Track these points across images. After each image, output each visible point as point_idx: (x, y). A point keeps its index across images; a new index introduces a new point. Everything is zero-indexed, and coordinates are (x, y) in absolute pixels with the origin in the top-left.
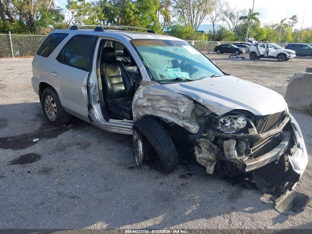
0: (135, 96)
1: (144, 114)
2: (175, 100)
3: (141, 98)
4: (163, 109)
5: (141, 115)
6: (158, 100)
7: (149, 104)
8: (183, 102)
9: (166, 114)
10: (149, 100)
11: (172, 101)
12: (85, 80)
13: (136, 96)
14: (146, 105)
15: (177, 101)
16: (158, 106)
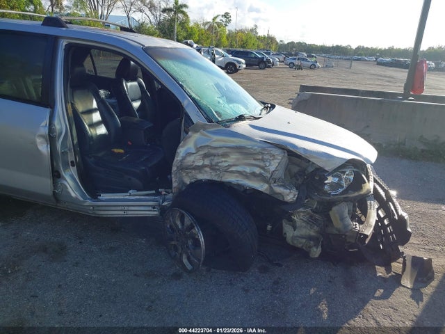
0: (178, 151)
1: (193, 181)
2: (259, 154)
3: (191, 154)
4: (233, 169)
5: (188, 183)
6: (225, 155)
7: (207, 162)
8: (273, 156)
9: (237, 177)
10: (205, 156)
11: (251, 154)
12: (43, 124)
13: (181, 151)
14: (201, 164)
15: (263, 154)
16: (226, 164)
